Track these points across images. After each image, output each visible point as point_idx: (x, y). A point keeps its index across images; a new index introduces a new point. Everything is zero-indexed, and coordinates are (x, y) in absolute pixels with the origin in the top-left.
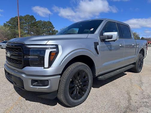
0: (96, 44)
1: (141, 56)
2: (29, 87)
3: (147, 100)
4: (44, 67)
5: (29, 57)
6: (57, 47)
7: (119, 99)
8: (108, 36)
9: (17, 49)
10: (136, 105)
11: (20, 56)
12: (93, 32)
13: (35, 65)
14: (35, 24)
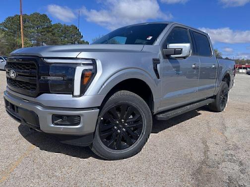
0: (156, 62)
1: (225, 86)
2: (48, 126)
3: (232, 152)
4: (73, 94)
5: (49, 78)
6: (94, 63)
7: (190, 150)
8: (175, 49)
9: (27, 65)
10: (217, 159)
11: (33, 77)
12: (151, 43)
13: (58, 91)
14: (50, 29)
